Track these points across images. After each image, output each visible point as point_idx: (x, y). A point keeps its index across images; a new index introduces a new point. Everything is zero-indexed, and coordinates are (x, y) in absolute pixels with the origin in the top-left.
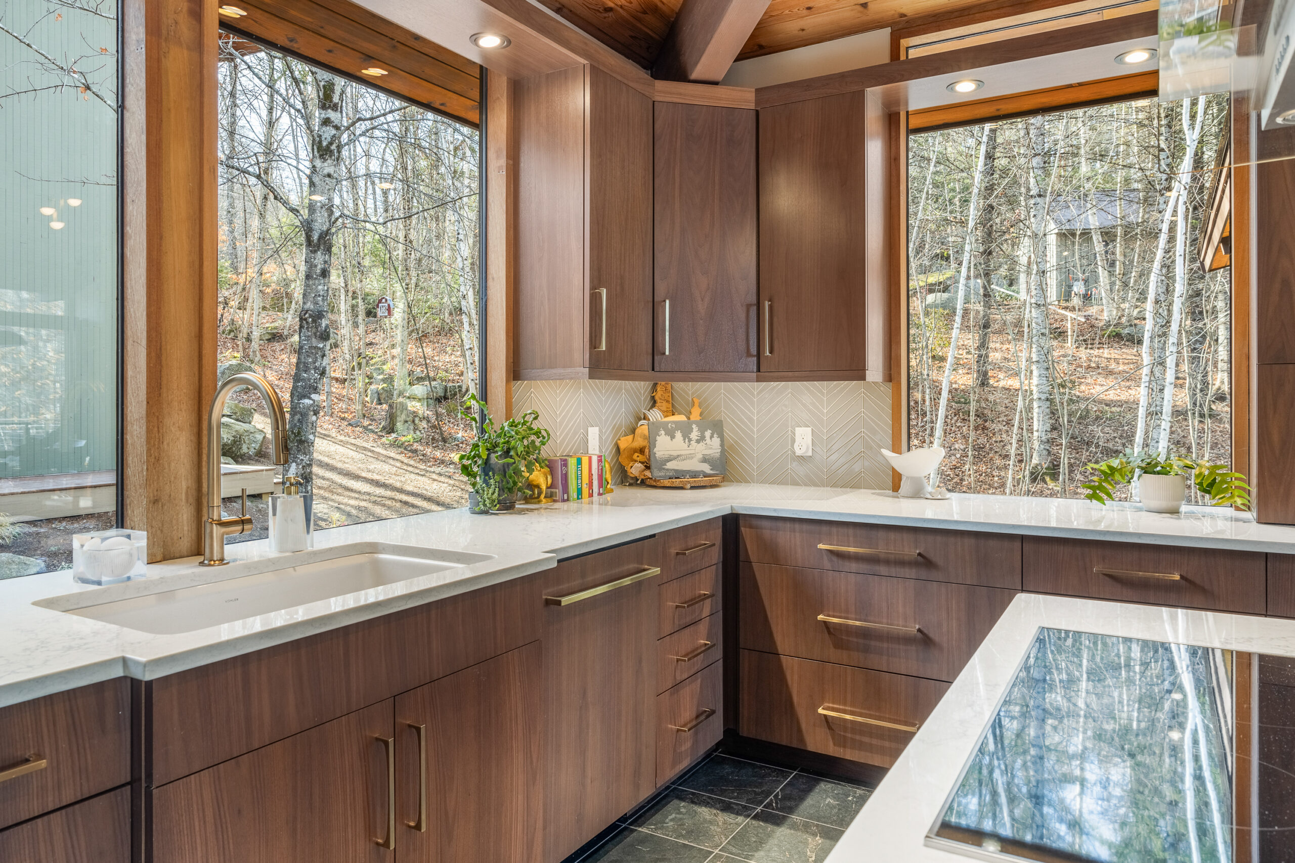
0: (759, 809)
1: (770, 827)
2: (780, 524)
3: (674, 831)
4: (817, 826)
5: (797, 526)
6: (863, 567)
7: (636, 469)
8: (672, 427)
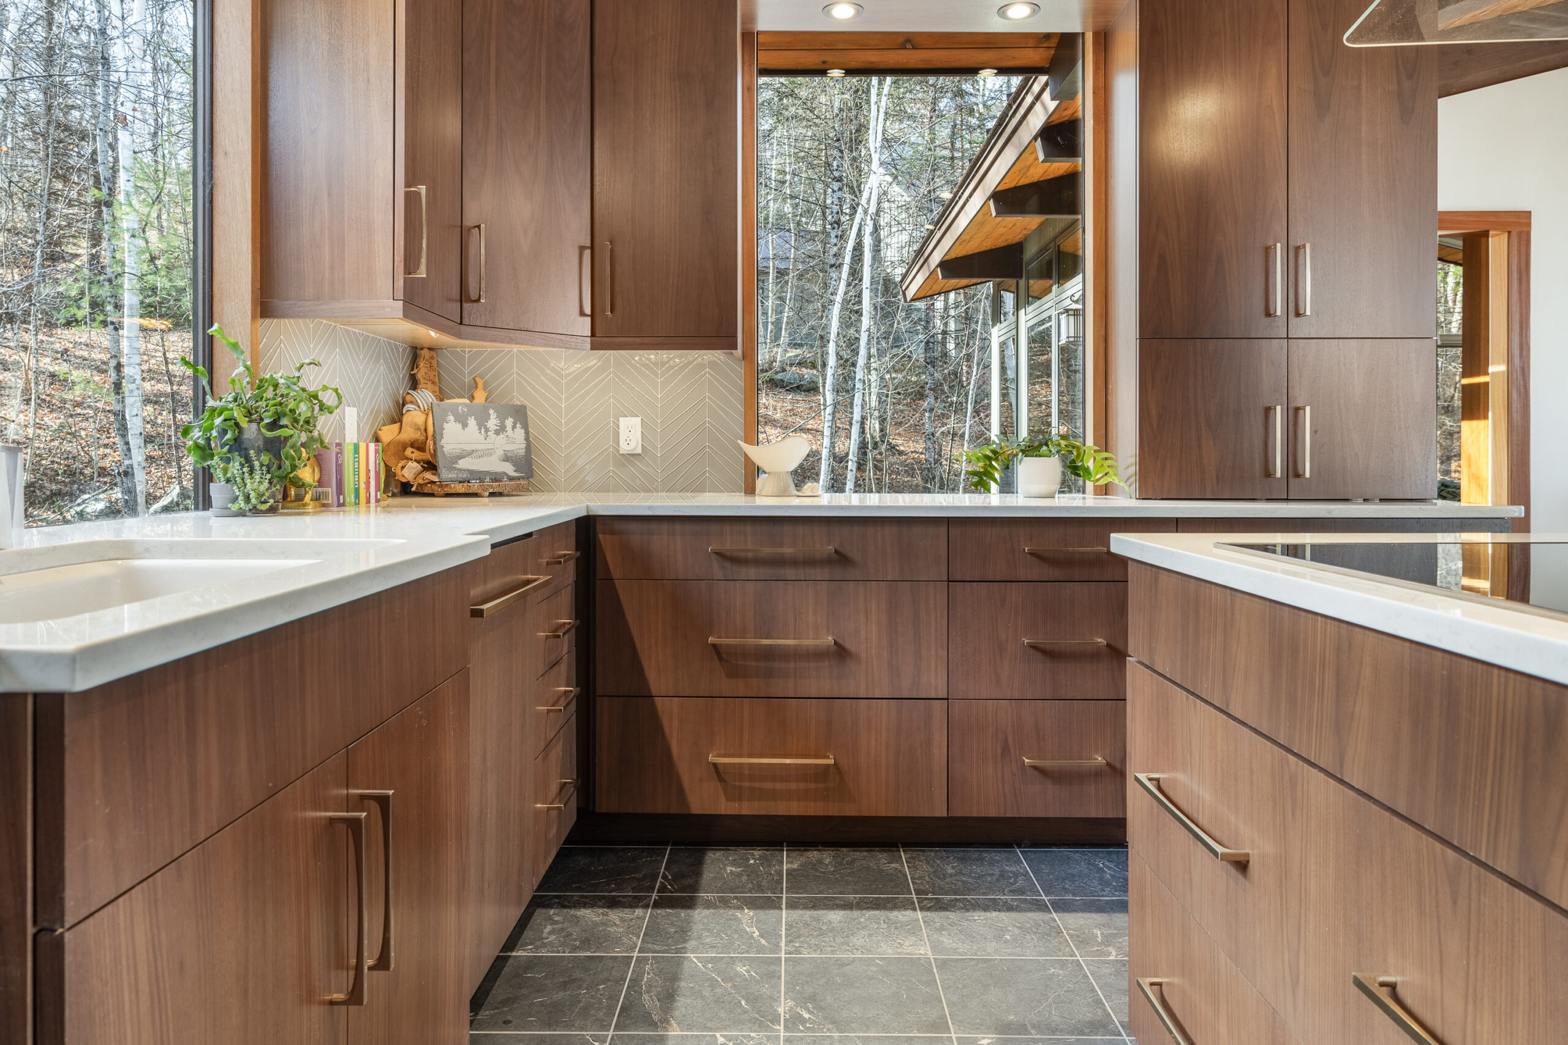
0: (655, 896)
1: (683, 913)
2: (654, 526)
3: (563, 944)
4: (736, 898)
5: (678, 527)
6: (764, 572)
7: (409, 471)
8: (464, 411)
